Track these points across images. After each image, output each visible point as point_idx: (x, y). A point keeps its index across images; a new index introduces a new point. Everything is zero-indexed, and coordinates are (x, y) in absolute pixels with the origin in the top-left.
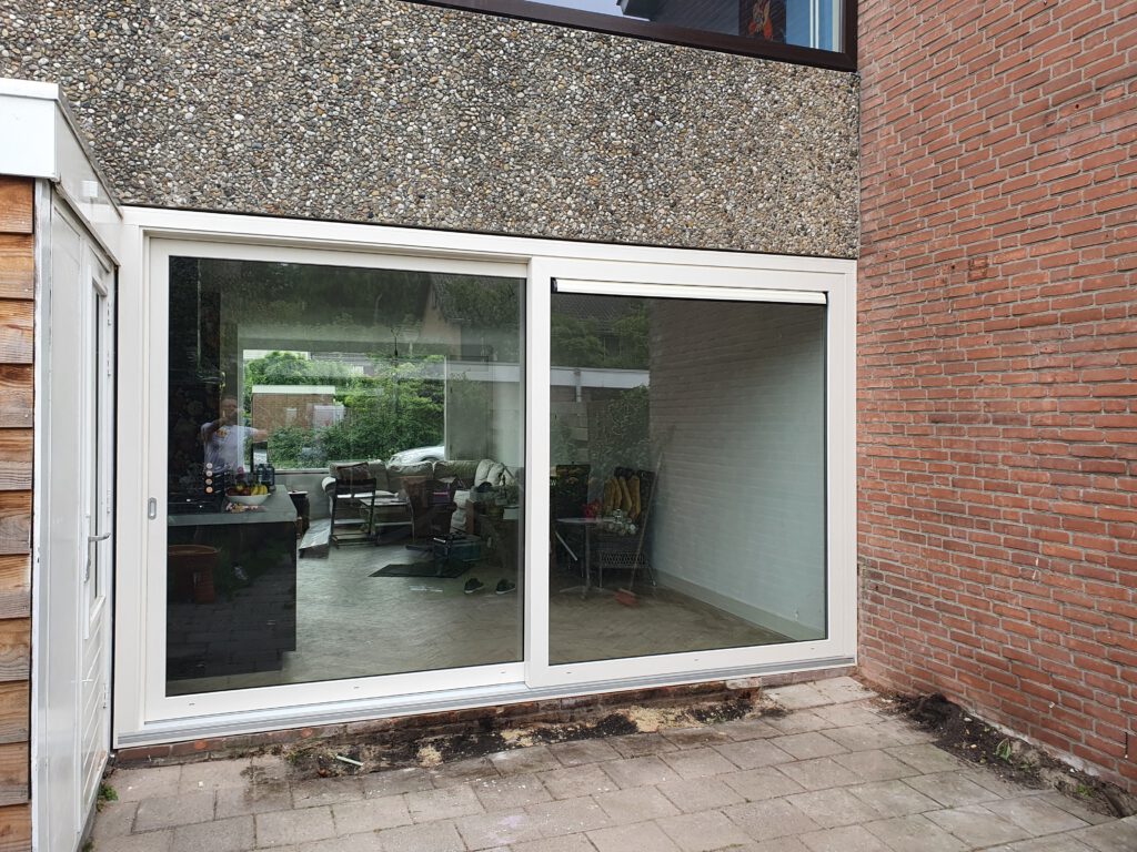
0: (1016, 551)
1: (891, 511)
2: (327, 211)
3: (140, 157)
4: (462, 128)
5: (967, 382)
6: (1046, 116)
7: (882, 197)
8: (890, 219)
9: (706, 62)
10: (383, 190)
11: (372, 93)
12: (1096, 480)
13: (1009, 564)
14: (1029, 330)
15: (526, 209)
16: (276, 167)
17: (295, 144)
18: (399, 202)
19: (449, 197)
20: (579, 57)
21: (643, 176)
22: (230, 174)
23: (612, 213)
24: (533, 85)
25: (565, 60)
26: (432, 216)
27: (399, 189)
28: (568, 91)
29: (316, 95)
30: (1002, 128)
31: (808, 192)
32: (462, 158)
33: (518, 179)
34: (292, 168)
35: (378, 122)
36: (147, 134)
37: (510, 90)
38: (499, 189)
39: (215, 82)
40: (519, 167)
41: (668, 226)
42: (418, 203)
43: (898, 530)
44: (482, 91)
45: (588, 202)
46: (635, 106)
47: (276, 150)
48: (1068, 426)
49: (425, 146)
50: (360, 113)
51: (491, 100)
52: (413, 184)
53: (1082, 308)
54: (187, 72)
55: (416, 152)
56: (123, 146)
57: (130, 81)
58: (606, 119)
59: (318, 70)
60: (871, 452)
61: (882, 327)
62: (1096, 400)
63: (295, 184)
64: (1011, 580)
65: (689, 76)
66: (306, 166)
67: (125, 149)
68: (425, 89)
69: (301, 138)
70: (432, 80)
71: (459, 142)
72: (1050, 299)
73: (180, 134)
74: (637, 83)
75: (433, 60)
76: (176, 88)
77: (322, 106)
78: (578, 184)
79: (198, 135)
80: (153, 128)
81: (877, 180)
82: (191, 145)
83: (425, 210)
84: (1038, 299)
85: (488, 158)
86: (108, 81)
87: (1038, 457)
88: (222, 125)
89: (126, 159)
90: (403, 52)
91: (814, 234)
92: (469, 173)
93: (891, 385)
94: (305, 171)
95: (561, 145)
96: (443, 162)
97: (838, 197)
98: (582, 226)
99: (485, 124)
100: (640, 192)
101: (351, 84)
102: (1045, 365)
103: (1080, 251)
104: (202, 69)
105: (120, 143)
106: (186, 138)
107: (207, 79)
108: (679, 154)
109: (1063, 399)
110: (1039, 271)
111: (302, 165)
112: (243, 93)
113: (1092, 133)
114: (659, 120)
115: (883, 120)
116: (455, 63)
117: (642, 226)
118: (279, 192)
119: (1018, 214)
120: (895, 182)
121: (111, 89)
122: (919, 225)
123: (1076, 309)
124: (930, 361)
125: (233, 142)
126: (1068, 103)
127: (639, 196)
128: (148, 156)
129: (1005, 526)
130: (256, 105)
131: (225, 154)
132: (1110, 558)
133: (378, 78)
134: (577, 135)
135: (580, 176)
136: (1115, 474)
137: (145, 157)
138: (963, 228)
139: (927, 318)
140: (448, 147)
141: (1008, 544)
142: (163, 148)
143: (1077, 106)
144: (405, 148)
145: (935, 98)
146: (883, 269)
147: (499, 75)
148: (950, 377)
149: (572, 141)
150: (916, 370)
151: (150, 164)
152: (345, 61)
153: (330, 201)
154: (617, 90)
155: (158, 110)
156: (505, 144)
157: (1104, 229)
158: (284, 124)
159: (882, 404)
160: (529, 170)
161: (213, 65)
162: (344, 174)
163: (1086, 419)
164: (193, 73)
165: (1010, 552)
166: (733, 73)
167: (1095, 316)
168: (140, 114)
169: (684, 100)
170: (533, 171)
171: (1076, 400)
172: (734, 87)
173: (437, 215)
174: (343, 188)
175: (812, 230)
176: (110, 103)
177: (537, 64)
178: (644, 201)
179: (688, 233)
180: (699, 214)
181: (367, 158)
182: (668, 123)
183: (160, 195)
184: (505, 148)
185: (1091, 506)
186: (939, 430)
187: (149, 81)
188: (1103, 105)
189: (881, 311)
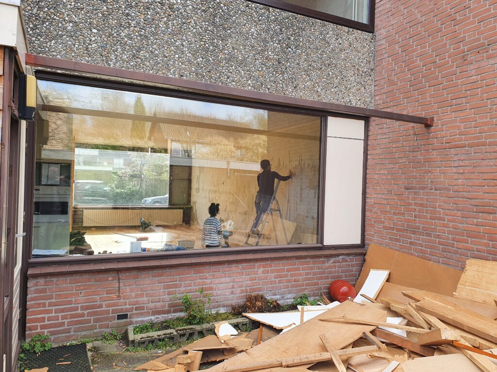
0: (444, 246)
1: (385, 228)
3: (44, 46)
4: (202, 45)
5: (423, 172)
6: (464, 56)
7: (384, 89)
8: (388, 99)
9: (311, 23)
10: (164, 71)
11: (160, 25)
12: (482, 216)
13: (441, 252)
14: (453, 150)
15: (230, 84)
16: (113, 57)
17: (122, 46)
19: (195, 76)
20: (256, 16)
21: (283, 73)
22: (90, 59)
23: (268, 89)
24: (235, 27)
25: (250, 17)
27: (172, 72)
28: (250, 32)
29: (133, 23)
30: (443, 61)
31: (352, 85)
32: (201, 59)
33: (227, 71)
34: (121, 58)
35: (162, 39)
36: (48, 35)
37: (224, 28)
38: (218, 75)
39: (83, 12)
40: (227, 65)
41: (293, 96)
43: (388, 236)
44: (211, 28)
45: (258, 83)
46: (280, 41)
47: (113, 49)
48: (470, 192)
49: (184, 52)
50: (154, 34)
51: (215, 33)
52: (178, 70)
53: (478, 141)
54: (69, 6)
55: (180, 54)
56: (36, 40)
57: (40, 8)
58: (267, 46)
59: (134, 11)
60: (376, 202)
61: (383, 147)
62: (483, 181)
63: (122, 66)
64: (441, 259)
65: (304, 30)
66: (127, 58)
67: (37, 42)
68: (185, 25)
69: (125, 44)
70: (189, 21)
71: (200, 51)
72: (463, 136)
73: (65, 37)
74: (281, 30)
75: (189, 12)
76: (63, 14)
77: (136, 29)
78: (253, 74)
79: (74, 38)
80: (50, 32)
81: (382, 82)
82: (70, 43)
84: (458, 136)
85: (213, 60)
86: (29, 8)
87: (455, 205)
88: (86, 34)
89: (36, 47)
90: (175, 7)
91: (354, 104)
92: (204, 66)
93: (386, 172)
94: (127, 59)
95: (246, 56)
96: (192, 60)
97: (365, 88)
99: (212, 44)
100: (281, 80)
101: (150, 20)
102: (460, 165)
103: (478, 116)
104: (76, 5)
105: (34, 39)
106: (68, 39)
107: (79, 11)
108: (298, 64)
109: (467, 180)
110: (458, 124)
111: (125, 57)
112: (97, 19)
113: (485, 64)
114: (290, 48)
115: (386, 55)
116: (199, 14)
119: (449, 99)
120: (391, 83)
121: (30, 12)
122: (402, 102)
123: (475, 141)
124: (406, 162)
125: (91, 43)
126: (474, 50)
127: (280, 82)
128: (48, 46)
129: (438, 235)
130: (103, 26)
131: (87, 49)
132: (487, 250)
133: (163, 18)
134: (254, 52)
135: (255, 71)
136: (491, 213)
137: (46, 47)
138: (423, 104)
139: (405, 143)
140: (195, 53)
141: (440, 243)
142: (56, 43)
143: (479, 52)
144: (175, 52)
145: (412, 46)
147: (219, 21)
148: (415, 170)
149: (251, 55)
150: (399, 166)
151: (49, 50)
152: (147, 8)
154: (272, 33)
155: (54, 24)
156: (221, 54)
157: (489, 106)
158: (117, 36)
159: (382, 181)
160: (232, 67)
161: (82, 4)
162: (145, 63)
163: (478, 189)
164: (72, 7)
165: (441, 246)
166: (322, 29)
167: (484, 144)
168: (45, 25)
169: (301, 40)
170: (233, 67)
171: (473, 180)
172: (323, 36)
174: (145, 69)
175: (354, 102)
176: (30, 18)
177: (237, 18)
178: (282, 84)
180: (306, 92)
181: (157, 56)
182: (294, 50)
184: (221, 56)
185: (479, 227)
186: (409, 192)
187: (50, 9)
188: (490, 52)
189: (383, 140)
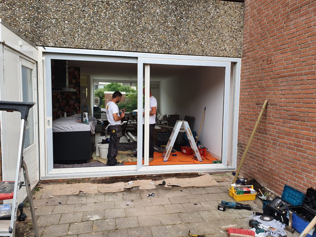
0: (274, 141)
1: (246, 129)
2: (90, 47)
3: (42, 33)
4: (126, 23)
5: (265, 93)
6: (288, 15)
7: (248, 40)
8: (250, 46)
9: (197, 2)
10: (105, 41)
11: (102, 14)
12: (293, 122)
13: (272, 145)
14: (280, 79)
15: (144, 45)
16: (77, 35)
17: (81, 29)
18: (109, 44)
19: (122, 42)
20: (160, 2)
21: (178, 35)
22: (65, 37)
23: (168, 45)
24: (146, 10)
25: (155, 3)
26: (118, 47)
27: (109, 40)
28: (156, 12)
29: (87, 15)
30: (278, 19)
31: (227, 39)
32: (126, 31)
33: (142, 37)
34: (81, 35)
35: (103, 22)
36: (43, 27)
37: (140, 12)
38: (136, 40)
39: (60, 13)
40: (142, 33)
41: (185, 49)
42: (114, 44)
43: (247, 134)
44: (132, 12)
45: (161, 43)
46: (175, 15)
47: (76, 31)
48: (287, 107)
49: (116, 29)
50: (98, 20)
51: (134, 15)
52: (113, 39)
53: (293, 73)
54: (53, 10)
55: (113, 30)
56: (37, 30)
57: (39, 13)
58: (167, 19)
59: (87, 9)
60: (242, 113)
61: (246, 77)
62: (294, 99)
63: (82, 40)
64: (272, 149)
65: (192, 6)
67: (38, 31)
68: (116, 13)
69: (83, 27)
70: (118, 10)
71: (125, 27)
72: (285, 70)
73: (51, 27)
74: (176, 8)
75: (118, 4)
76: (50, 15)
77: (88, 18)
78: (159, 38)
79: (56, 27)
80: (45, 26)
81: (247, 35)
82: (54, 30)
83: (116, 46)
84: (283, 70)
85: (133, 31)
86: (33, 13)
87: (280, 115)
88: (62, 24)
89: (38, 34)
90: (110, 3)
91: (228, 51)
92: (128, 35)
93: (248, 94)
94: (84, 36)
95: (154, 27)
96: (121, 33)
97: (236, 40)
98: (160, 49)
99: (132, 22)
100: (177, 40)
101: (96, 12)
102: (283, 89)
103: (293, 56)
104: (57, 9)
105: (36, 30)
106: (53, 28)
107: (58, 12)
108: (188, 28)
109: (287, 99)
110: (283, 62)
111: (83, 34)
112: (67, 15)
113: (299, 20)
114: (182, 19)
115: (249, 17)
116: (124, 5)
117: (177, 49)
118: (77, 42)
119: (279, 45)
120: (252, 36)
121: (34, 16)
122: (256, 48)
123: (291, 73)
124: (257, 87)
125: (65, 29)
126: (293, 11)
127: (176, 41)
128: (44, 33)
129: (271, 134)
130: (71, 19)
131: (63, 32)
132: (294, 144)
133: (103, 10)
134: (159, 24)
135: (159, 35)
136: (297, 120)
137: (43, 33)
138: (266, 49)
139: (257, 75)
140: (122, 28)
141: (272, 139)
142: (47, 31)
143: (295, 12)
144: (110, 29)
145: (262, 10)
146: (247, 60)
147: (136, 8)
148: (261, 92)
149: (157, 26)
150: (254, 90)
151: (44, 35)
152: (94, 6)
153: (91, 44)
154: (170, 11)
155: (46, 21)
156: (138, 27)
157: (299, 50)
158: (78, 24)
159: (245, 99)
161: (59, 8)
162: (94, 37)
163: (291, 105)
164: (54, 10)
165: (272, 141)
166: (205, 4)
167: (295, 75)
168: (41, 22)
169: (190, 13)
170: (146, 34)
171: (290, 99)
172: (205, 9)
173: (119, 47)
174: (94, 40)
175: (228, 49)
176: (34, 19)
177: (147, 4)
178: (177, 42)
179: (190, 51)
180: (194, 45)
181: (100, 32)
182: (185, 20)
183: (47, 43)
184: (138, 28)
185: (291, 129)
186: (258, 107)
187: (43, 13)
188: (302, 12)
189: (246, 73)
